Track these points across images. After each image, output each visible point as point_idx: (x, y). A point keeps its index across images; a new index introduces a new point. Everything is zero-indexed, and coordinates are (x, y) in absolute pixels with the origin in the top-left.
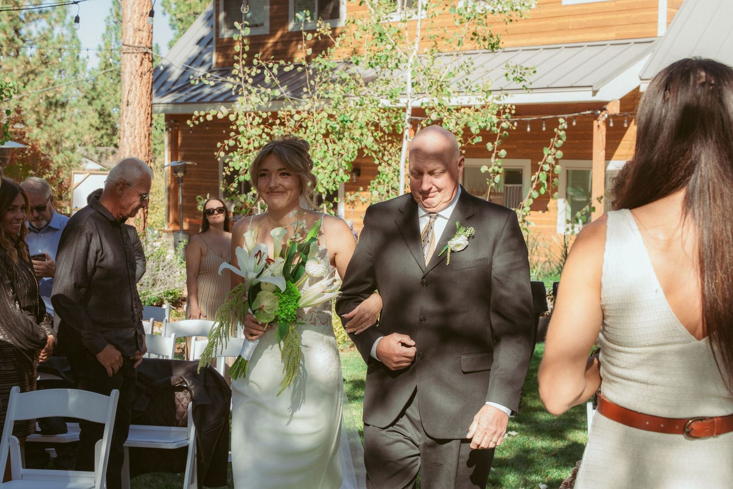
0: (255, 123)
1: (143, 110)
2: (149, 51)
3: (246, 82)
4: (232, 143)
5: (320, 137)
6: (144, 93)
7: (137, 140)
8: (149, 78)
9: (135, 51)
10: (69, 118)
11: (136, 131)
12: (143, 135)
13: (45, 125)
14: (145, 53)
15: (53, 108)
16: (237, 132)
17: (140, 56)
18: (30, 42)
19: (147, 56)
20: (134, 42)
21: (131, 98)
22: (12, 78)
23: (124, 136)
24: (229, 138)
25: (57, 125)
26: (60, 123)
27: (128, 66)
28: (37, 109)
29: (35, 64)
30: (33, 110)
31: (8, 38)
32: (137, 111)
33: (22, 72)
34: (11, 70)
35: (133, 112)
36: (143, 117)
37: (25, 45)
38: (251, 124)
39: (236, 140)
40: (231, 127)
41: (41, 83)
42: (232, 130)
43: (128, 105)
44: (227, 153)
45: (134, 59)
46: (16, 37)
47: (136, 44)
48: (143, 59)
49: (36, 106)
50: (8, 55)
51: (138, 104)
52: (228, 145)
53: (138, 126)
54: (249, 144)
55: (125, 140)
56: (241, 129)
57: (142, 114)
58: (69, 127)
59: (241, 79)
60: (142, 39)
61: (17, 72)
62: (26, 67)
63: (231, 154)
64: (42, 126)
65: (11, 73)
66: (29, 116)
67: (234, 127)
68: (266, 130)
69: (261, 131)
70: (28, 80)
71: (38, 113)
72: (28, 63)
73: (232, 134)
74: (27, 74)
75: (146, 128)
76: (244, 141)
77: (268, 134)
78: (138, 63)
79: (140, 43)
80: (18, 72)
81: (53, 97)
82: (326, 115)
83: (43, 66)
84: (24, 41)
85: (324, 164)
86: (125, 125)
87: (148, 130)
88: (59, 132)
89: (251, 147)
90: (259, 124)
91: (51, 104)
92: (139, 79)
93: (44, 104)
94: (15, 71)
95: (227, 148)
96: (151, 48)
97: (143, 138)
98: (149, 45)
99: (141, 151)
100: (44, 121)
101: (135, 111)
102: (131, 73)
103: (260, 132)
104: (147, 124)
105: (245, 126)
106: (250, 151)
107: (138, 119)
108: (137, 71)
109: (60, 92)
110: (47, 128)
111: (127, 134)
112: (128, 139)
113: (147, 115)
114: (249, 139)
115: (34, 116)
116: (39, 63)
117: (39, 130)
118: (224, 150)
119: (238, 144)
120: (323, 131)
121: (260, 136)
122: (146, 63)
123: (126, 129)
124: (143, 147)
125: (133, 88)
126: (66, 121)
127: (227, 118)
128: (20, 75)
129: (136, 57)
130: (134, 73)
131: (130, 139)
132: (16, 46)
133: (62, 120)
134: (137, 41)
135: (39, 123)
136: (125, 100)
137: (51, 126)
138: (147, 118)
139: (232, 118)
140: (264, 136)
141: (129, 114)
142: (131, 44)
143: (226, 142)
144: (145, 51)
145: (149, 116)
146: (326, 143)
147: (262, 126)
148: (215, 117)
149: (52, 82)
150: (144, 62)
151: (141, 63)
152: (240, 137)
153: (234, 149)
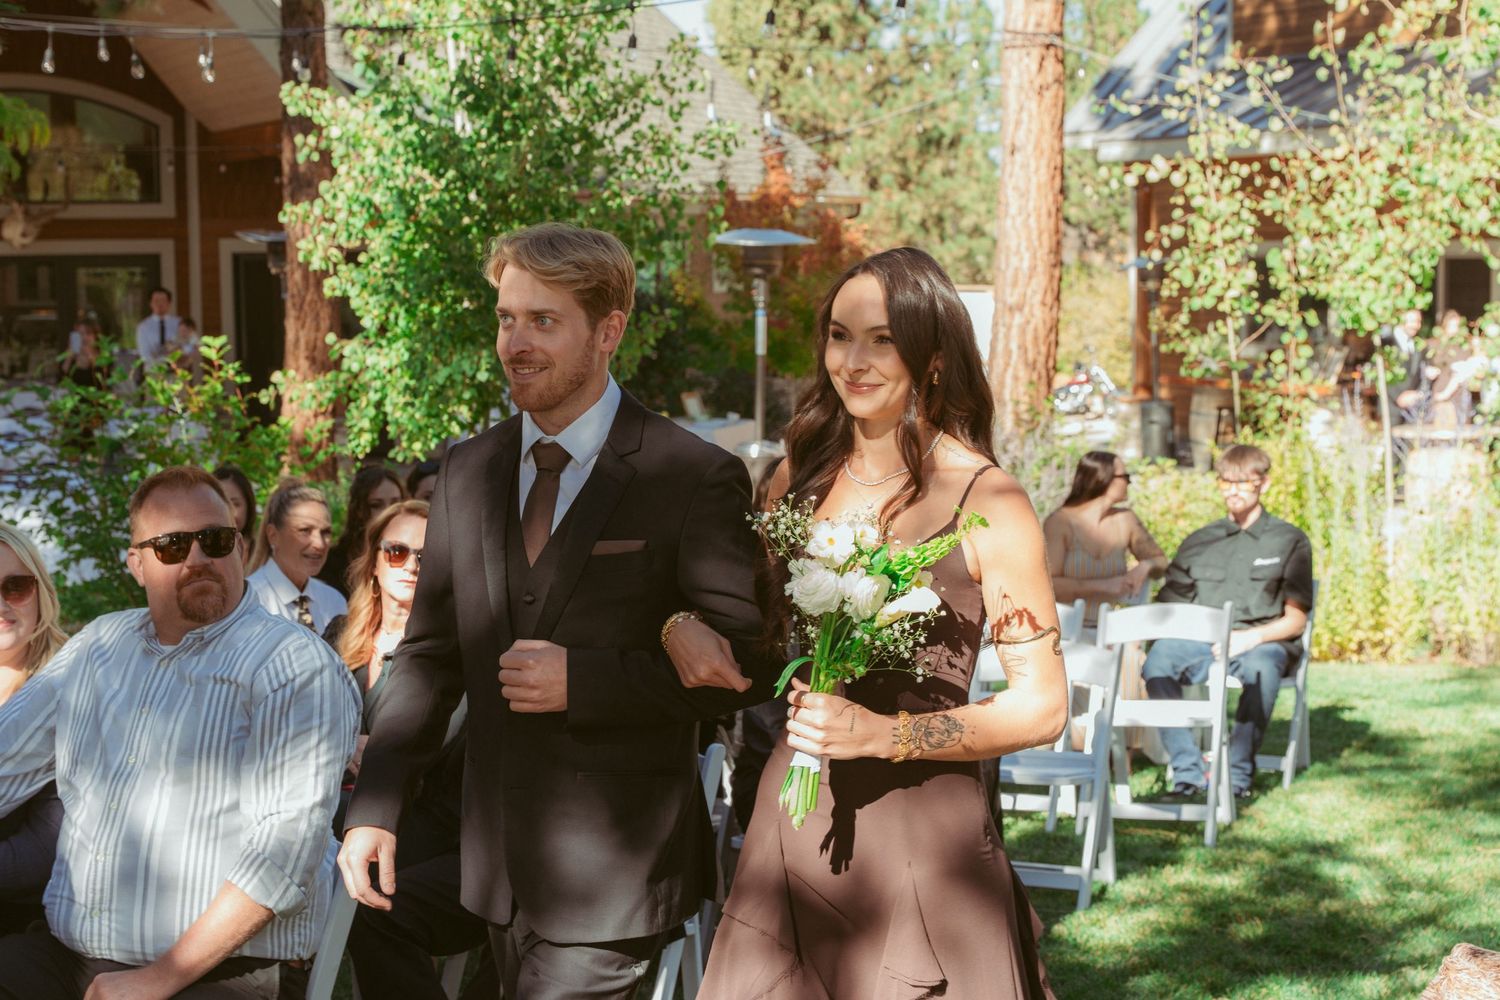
0: (1227, 186)
1: (1044, 162)
2: (1057, 41)
3: (1204, 101)
4: (1177, 231)
5: (1370, 213)
6: (1047, 126)
7: (1032, 221)
8: (1057, 96)
9: (1027, 43)
10: (963, 169)
11: (1031, 204)
12: (1044, 211)
13: (918, 184)
14: (1048, 47)
15: (933, 150)
16: (1188, 209)
17: (1036, 53)
18: (888, 21)
19: (1052, 51)
20: (1026, 24)
21: (1021, 137)
22: (853, 93)
23: (1006, 215)
24: (1169, 221)
25: (941, 186)
26: (948, 182)
27: (1015, 72)
28: (900, 154)
29: (897, 63)
30: (892, 155)
31: (844, 16)
32: (1033, 164)
33: (873, 81)
34: (851, 79)
35: (1025, 166)
36: (1044, 175)
37: (879, 26)
38: (1218, 190)
39: (1185, 224)
40: (1173, 200)
41: (909, 101)
42: (1175, 206)
43: (1013, 153)
44: (1167, 252)
45: (1026, 60)
46: (861, 15)
47: (1031, 28)
48: (1043, 59)
49: (900, 147)
50: (845, 48)
51: (1036, 148)
52: (1169, 236)
53: (1033, 193)
54: (1212, 232)
55: (1009, 222)
56: (1196, 202)
57: (1043, 170)
58: (965, 187)
59: (1193, 98)
60: (1042, 16)
61: (862, 84)
62: (879, 72)
63: (1177, 254)
64: (912, 187)
65: (849, 85)
66: (885, 167)
67: (1180, 200)
68: (1247, 203)
69: (1238, 205)
70: (885, 97)
71: (903, 161)
72: (883, 62)
73: (1177, 213)
74: (881, 84)
75: (1050, 198)
76: (1201, 227)
77: (1253, 211)
78: (1034, 67)
79: (1038, 25)
80: (865, 83)
81: (936, 127)
82: (1381, 165)
83: (912, 68)
84: (877, 19)
85: (1376, 270)
86: (1010, 192)
87: (1056, 201)
88: (944, 197)
89: (1217, 240)
90: (1234, 191)
91: (929, 142)
92: (1036, 97)
93: (914, 143)
94: (859, 79)
95: (1166, 243)
96: (1060, 35)
97: (1044, 217)
98: (1056, 27)
99: (1041, 244)
100: (915, 178)
101: (1028, 165)
102: (1021, 88)
103: (1236, 207)
104: (1052, 188)
105: (1205, 195)
106: (1215, 247)
107: (1034, 180)
108: (1031, 82)
109: (945, 120)
110: (921, 191)
111: (1013, 210)
112: (1013, 218)
113: (1052, 171)
114: (1212, 222)
115: (896, 168)
116: (904, 62)
117: (904, 195)
118: (1161, 247)
119: (1189, 233)
120: (1376, 200)
121: (1237, 214)
122: (1051, 67)
123: (1011, 200)
124: (1045, 237)
125: (1025, 116)
126: (959, 178)
127: (1165, 181)
128: (868, 87)
129: (1028, 54)
130: (1026, 85)
131: (1019, 220)
132: (860, 30)
133: (948, 173)
134: (1033, 20)
135: (905, 183)
136: (1008, 142)
137: (927, 186)
138: (1053, 178)
139: (1177, 179)
140: (1245, 214)
141: (1017, 169)
142: (1019, 26)
143: (1165, 229)
144: (1047, 41)
145: (1058, 173)
146: (1381, 225)
147: (1239, 195)
148: (1142, 178)
149: (930, 100)
150: (1045, 63)
151: (1041, 65)
152: (1192, 218)
153: (1182, 243)
